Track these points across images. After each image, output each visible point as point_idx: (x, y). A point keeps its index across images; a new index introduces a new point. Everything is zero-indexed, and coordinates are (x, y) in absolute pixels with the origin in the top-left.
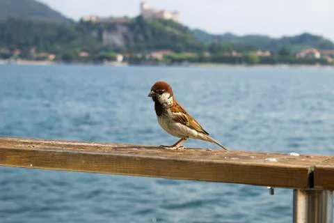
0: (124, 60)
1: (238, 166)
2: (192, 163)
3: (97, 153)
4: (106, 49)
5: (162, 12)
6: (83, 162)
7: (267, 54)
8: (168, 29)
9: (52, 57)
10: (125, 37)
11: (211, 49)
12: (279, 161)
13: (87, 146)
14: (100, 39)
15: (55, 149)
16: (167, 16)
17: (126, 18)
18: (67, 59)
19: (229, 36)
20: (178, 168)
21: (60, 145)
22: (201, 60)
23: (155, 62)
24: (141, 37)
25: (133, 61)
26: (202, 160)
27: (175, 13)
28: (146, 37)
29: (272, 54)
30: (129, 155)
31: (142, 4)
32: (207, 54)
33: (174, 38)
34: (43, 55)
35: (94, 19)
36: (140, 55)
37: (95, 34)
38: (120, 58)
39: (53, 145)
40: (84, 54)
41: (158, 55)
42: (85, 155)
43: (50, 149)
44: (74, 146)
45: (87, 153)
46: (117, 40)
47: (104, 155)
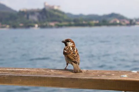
0: (39, 26)
1: (107, 80)
2: (81, 79)
3: (28, 75)
4: (30, 22)
5: (53, 7)
6: (20, 80)
7: (97, 22)
8: (56, 13)
9: (8, 26)
10: (38, 17)
11: (75, 21)
12: (129, 77)
13: (22, 71)
14: (28, 18)
15: (5, 74)
16: (56, 8)
17: (38, 9)
18: (14, 27)
19: (81, 15)
20: (73, 83)
21: (7, 71)
22: (70, 25)
23: (51, 27)
24: (45, 17)
25: (42, 27)
26: (86, 78)
27: (59, 6)
28: (47, 17)
29: (100, 22)
30: (45, 76)
31: (45, 3)
32: (73, 23)
33: (59, 17)
34: (4, 25)
35: (25, 10)
36: (45, 24)
37: (26, 16)
38: (36, 26)
39: (4, 71)
40: (21, 25)
41: (52, 24)
42: (21, 76)
43: (2, 73)
44: (15, 71)
45: (22, 75)
46: (35, 18)
47: (32, 76)
